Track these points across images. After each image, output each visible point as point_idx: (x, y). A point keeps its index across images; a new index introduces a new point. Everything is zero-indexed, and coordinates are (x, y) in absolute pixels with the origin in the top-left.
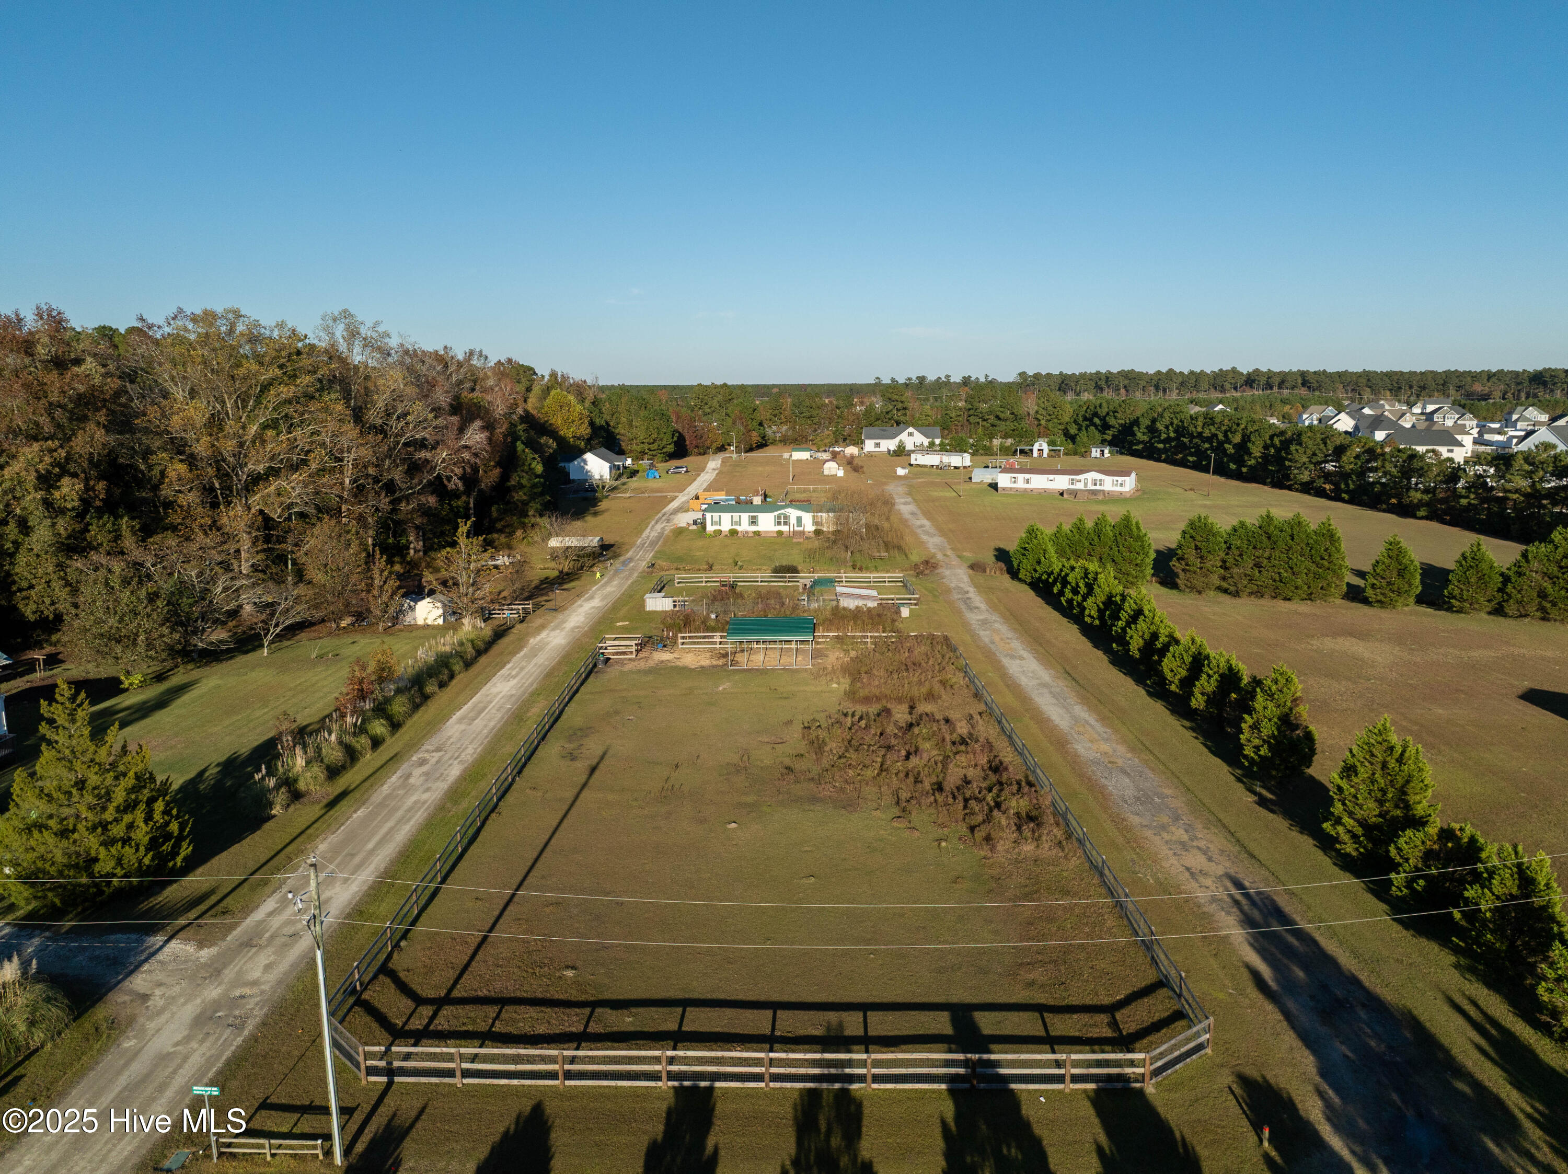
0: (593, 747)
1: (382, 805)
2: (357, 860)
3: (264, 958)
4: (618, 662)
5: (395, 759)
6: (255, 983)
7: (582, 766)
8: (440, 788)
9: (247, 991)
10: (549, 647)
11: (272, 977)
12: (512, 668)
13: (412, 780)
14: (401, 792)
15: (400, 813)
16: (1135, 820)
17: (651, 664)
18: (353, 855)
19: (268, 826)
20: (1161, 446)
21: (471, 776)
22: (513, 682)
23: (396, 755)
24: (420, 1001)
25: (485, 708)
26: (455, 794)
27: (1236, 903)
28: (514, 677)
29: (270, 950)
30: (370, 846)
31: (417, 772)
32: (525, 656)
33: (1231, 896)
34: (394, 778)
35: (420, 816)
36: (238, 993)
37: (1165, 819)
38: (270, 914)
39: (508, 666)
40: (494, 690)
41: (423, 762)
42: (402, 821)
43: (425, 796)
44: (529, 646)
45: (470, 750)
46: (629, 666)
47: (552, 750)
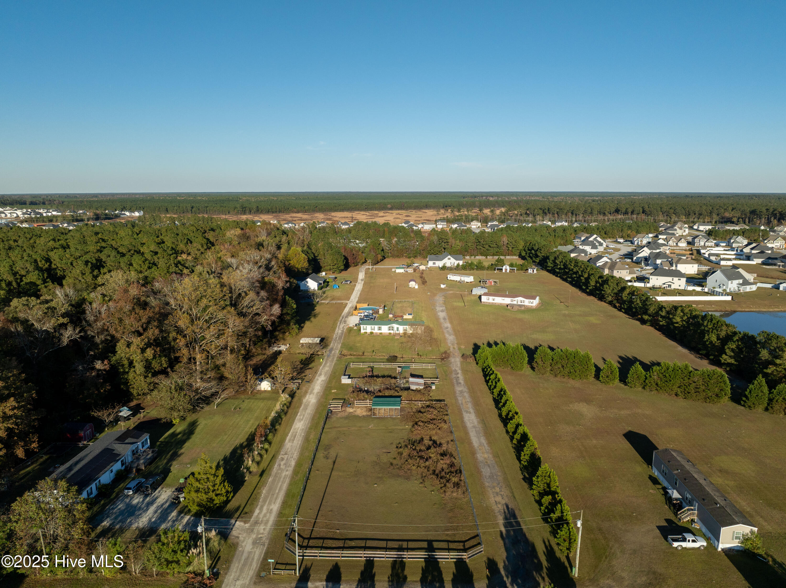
0: (333, 453)
1: (276, 476)
2: (275, 496)
3: (262, 527)
4: (335, 412)
5: (274, 457)
6: (262, 534)
7: (330, 461)
8: (291, 469)
9: (261, 536)
10: (310, 404)
11: (266, 532)
12: (300, 415)
13: (282, 467)
14: (280, 471)
15: (282, 479)
16: (487, 484)
17: (346, 414)
18: (273, 495)
19: (245, 483)
20: (558, 270)
21: (299, 464)
22: (302, 422)
23: (274, 456)
24: (304, 538)
25: (296, 435)
26: (296, 472)
27: (505, 512)
28: (302, 420)
29: (263, 524)
30: (277, 491)
31: (282, 463)
32: (303, 409)
33: (504, 509)
34: (276, 466)
35: (287, 481)
36: (260, 536)
37: (495, 484)
38: (259, 514)
39: (299, 414)
40: (297, 427)
41: (283, 459)
42: (283, 482)
43: (287, 473)
44: (304, 403)
45: (295, 455)
46: (339, 415)
47: (320, 455)
